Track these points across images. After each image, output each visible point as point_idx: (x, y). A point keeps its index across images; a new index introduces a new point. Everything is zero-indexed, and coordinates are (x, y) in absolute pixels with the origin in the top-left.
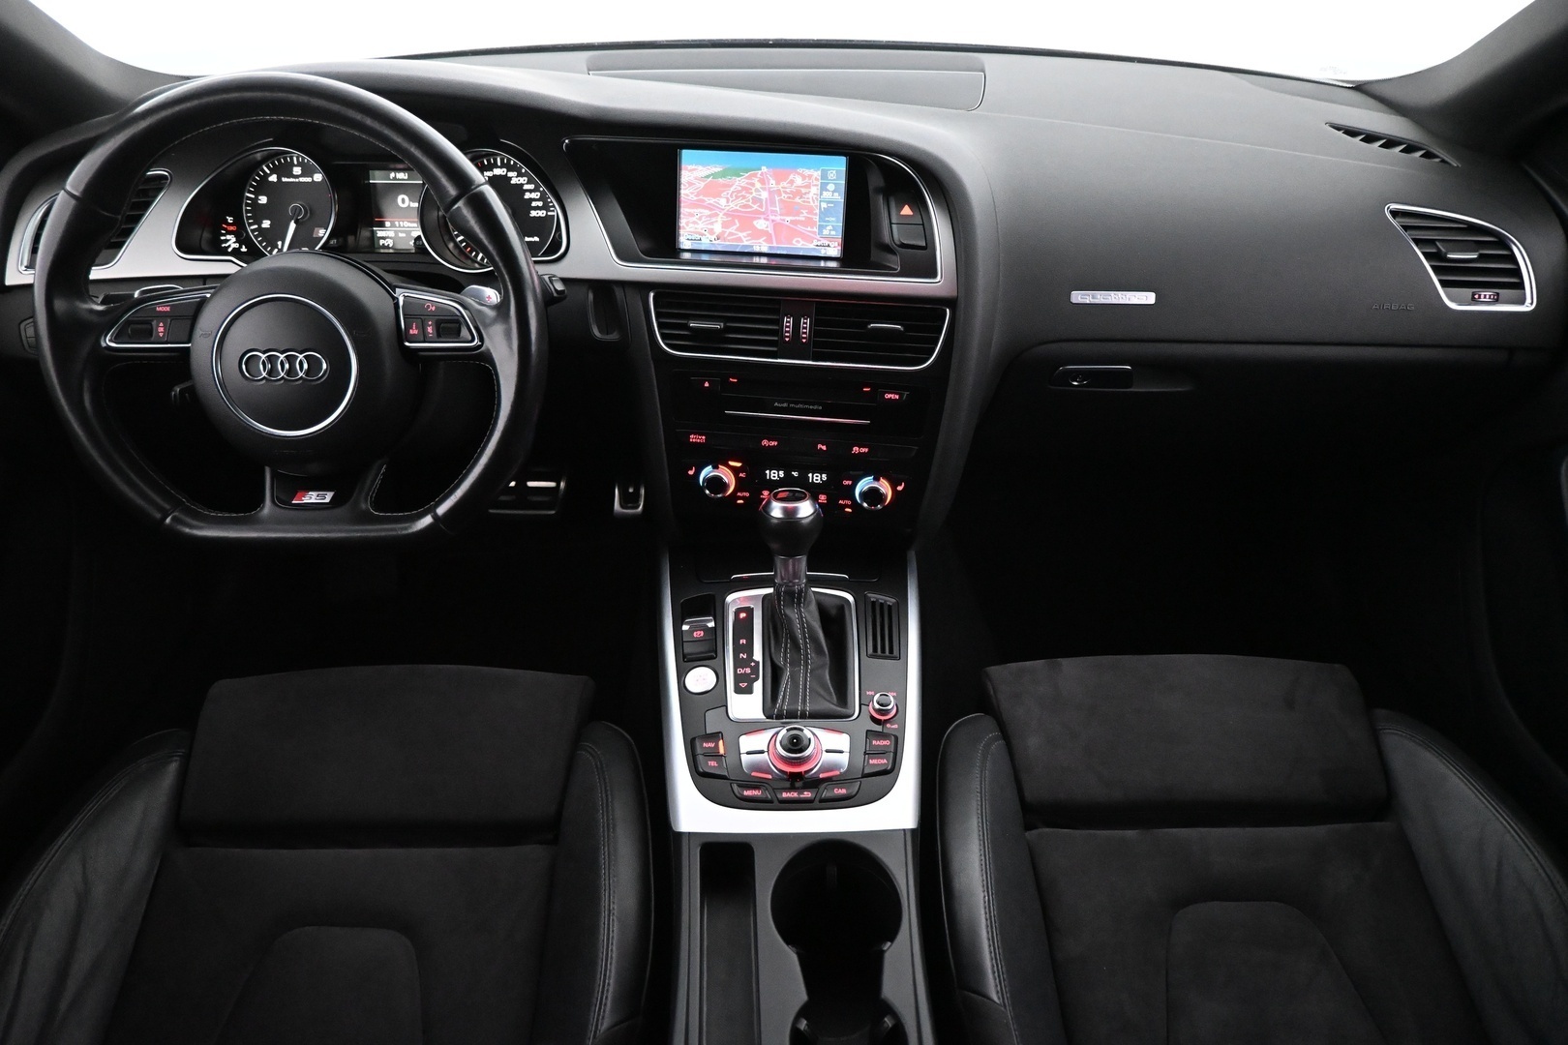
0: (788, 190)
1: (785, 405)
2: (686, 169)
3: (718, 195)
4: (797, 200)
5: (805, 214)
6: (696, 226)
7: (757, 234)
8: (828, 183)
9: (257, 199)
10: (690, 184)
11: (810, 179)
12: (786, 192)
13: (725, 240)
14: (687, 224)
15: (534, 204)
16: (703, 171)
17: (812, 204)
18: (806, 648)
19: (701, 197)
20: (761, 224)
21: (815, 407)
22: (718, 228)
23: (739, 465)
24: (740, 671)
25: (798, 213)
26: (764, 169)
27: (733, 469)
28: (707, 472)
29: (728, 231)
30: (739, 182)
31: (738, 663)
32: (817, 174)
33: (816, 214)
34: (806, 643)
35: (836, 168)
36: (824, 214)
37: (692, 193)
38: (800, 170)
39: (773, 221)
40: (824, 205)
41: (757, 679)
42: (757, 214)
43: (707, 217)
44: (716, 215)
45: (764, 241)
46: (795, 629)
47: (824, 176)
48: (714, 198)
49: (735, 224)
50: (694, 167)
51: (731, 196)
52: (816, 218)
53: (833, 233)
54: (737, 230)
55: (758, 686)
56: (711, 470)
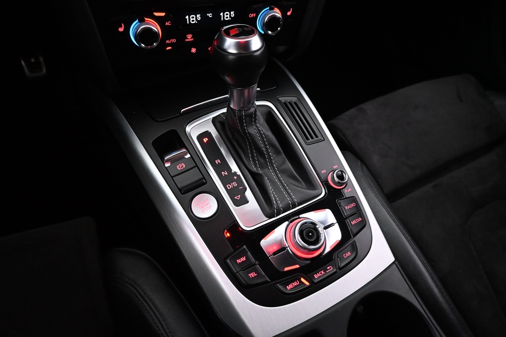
18: (268, 153)
23: (163, 14)
24: (230, 187)
27: (157, 19)
28: (134, 27)
31: (225, 182)
34: (267, 149)
41: (246, 189)
46: (257, 141)
55: (249, 194)
56: (139, 23)
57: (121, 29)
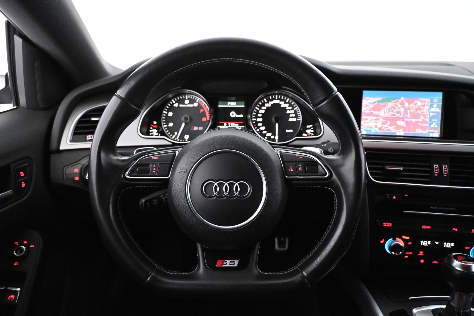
0: (414, 108)
1: (436, 208)
2: (365, 99)
3: (380, 110)
4: (419, 112)
5: (423, 118)
6: (369, 124)
7: (398, 127)
8: (433, 105)
9: (168, 114)
10: (367, 106)
11: (425, 102)
12: (413, 109)
13: (383, 130)
14: (364, 123)
15: (291, 116)
16: (372, 100)
17: (425, 113)
19: (372, 111)
20: (400, 123)
21: (452, 209)
22: (379, 125)
23: (408, 238)
25: (419, 118)
26: (402, 98)
27: (404, 240)
28: (390, 242)
29: (384, 126)
30: (390, 104)
32: (428, 100)
33: (427, 118)
35: (437, 97)
36: (432, 118)
37: (367, 110)
38: (420, 99)
39: (406, 121)
40: (431, 114)
42: (399, 119)
43: (374, 120)
44: (379, 119)
45: (402, 130)
47: (432, 101)
48: (378, 111)
49: (388, 123)
50: (368, 98)
51: (386, 110)
52: (428, 120)
53: (436, 126)
54: (389, 125)
56: (392, 241)
57: (382, 242)
